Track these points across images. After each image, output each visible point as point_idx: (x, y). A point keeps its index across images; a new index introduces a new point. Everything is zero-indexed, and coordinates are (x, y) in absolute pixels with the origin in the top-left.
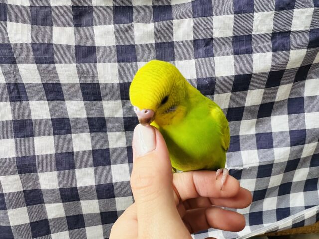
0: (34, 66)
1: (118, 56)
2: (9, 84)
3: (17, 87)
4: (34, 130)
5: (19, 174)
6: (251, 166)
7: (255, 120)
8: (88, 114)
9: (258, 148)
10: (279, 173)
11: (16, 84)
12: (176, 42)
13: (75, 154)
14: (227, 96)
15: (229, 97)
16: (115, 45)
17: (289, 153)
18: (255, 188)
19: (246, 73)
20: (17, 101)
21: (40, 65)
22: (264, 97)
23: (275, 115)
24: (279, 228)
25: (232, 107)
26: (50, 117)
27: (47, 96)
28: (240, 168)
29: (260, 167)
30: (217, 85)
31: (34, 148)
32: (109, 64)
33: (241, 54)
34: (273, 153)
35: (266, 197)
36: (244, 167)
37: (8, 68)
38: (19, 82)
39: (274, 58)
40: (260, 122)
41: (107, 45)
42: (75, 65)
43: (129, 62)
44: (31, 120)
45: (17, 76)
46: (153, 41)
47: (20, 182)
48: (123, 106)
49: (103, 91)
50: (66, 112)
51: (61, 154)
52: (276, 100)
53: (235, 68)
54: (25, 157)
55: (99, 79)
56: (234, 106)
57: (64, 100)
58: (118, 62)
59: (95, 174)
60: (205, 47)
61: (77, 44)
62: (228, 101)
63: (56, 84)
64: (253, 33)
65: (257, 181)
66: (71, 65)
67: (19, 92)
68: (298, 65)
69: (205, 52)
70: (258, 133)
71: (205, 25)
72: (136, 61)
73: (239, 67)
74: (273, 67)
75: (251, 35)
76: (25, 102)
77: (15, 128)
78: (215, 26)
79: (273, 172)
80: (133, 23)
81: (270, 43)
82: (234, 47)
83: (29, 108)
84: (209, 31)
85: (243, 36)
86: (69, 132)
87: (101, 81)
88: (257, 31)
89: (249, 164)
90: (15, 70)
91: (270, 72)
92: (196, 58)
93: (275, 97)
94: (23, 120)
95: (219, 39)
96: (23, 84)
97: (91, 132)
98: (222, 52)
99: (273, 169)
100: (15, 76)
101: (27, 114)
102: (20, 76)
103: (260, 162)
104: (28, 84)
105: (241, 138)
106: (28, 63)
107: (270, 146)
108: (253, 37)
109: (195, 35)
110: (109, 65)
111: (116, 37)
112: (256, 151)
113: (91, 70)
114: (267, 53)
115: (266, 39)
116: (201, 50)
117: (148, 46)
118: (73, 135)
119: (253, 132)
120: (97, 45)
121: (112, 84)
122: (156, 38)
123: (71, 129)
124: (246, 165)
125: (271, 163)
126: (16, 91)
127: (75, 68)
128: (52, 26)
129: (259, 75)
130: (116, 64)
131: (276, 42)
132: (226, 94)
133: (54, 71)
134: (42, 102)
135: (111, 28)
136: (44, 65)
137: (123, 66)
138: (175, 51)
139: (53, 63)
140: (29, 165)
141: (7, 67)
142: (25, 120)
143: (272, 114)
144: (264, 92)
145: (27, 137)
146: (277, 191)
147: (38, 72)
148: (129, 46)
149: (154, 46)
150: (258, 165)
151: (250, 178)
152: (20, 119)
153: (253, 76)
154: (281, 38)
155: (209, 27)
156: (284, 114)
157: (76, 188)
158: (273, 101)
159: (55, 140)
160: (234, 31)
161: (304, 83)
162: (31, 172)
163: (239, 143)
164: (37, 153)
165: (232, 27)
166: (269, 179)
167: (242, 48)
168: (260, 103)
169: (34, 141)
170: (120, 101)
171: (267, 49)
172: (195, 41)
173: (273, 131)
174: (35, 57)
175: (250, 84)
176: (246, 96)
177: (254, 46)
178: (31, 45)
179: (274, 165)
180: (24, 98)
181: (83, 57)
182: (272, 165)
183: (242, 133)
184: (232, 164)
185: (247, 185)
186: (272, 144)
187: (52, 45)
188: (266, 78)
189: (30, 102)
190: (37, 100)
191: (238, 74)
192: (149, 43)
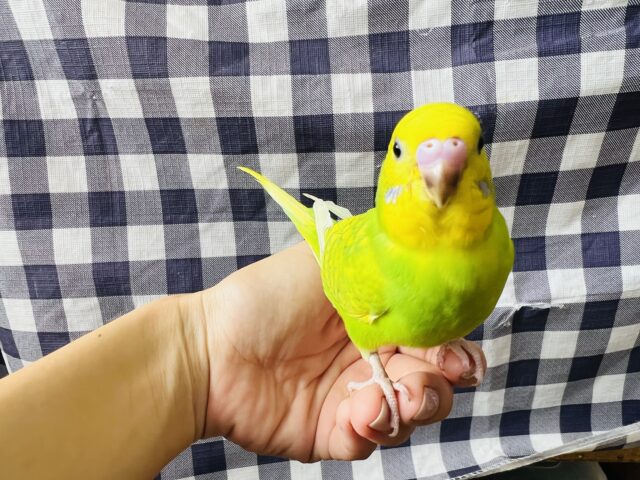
0: (129, 84)
1: (293, 62)
2: (83, 121)
3: (98, 125)
4: (128, 213)
5: (98, 295)
6: (568, 301)
7: (582, 204)
8: (230, 183)
9: (586, 266)
10: (631, 323)
11: (96, 121)
12: (414, 32)
13: (203, 263)
14: (521, 147)
15: (525, 151)
16: (287, 39)
18: (577, 352)
19: (565, 95)
20: (97, 154)
21: (140, 81)
22: (605, 151)
23: (626, 193)
24: (628, 441)
25: (530, 172)
26: (157, 188)
27: (153, 145)
28: (546, 306)
29: (589, 305)
30: (500, 122)
31: (127, 246)
32: (275, 77)
33: (554, 54)
34: (619, 277)
35: (602, 374)
36: (554, 304)
37: (82, 90)
38: (103, 116)
39: (630, 62)
40: (592, 208)
41: (272, 40)
42: (207, 78)
43: (315, 74)
44: (122, 193)
45: (98, 103)
46: (365, 31)
47: (99, 312)
48: (300, 166)
49: (261, 133)
50: (189, 178)
51: (177, 260)
52: (631, 159)
53: (540, 83)
54: (110, 263)
55: (253, 108)
56: (536, 171)
57: (185, 152)
58: (293, 73)
60: (474, 40)
61: (213, 39)
62: (522, 159)
63: (171, 119)
64: (584, 9)
65: (580, 337)
66: (200, 78)
67: (100, 137)
69: (476, 52)
70: (587, 231)
72: (328, 72)
73: (549, 84)
74: (626, 82)
75: (579, 13)
76: (111, 157)
77: (92, 206)
79: (617, 319)
81: (623, 29)
82: (538, 38)
83: (120, 168)
84: (485, 5)
85: (561, 15)
86: (193, 218)
87: (257, 113)
88: (593, 3)
89: (563, 298)
90: (94, 93)
91: (619, 95)
92: (454, 65)
93: (629, 153)
94: (107, 193)
95: (506, 22)
96: (109, 120)
97: (235, 219)
98: (513, 52)
99: (619, 312)
100: (94, 104)
101: (114, 180)
102: (104, 104)
103: (588, 295)
104: (118, 120)
105: (547, 242)
106: (119, 76)
107: (614, 261)
108: (583, 17)
109: (454, 15)
110: (274, 79)
111: (291, 24)
112: (581, 270)
113: (238, 90)
114: (614, 53)
115: (614, 20)
116: (466, 47)
117: (356, 41)
118: (201, 226)
119: (576, 228)
120: (251, 40)
121: (279, 118)
122: (371, 24)
123: (197, 213)
124: (557, 298)
125: (615, 298)
126: (96, 134)
127: (208, 87)
129: (593, 100)
130: (288, 78)
131: (636, 26)
132: (518, 143)
133: (166, 93)
134: (143, 156)
135: (281, 5)
136: (148, 81)
137: (303, 82)
138: (411, 50)
139: (166, 76)
140: (117, 279)
141: (80, 86)
142: (112, 193)
143: (621, 190)
144: (605, 139)
145: (114, 224)
146: (625, 362)
147: (136, 95)
148: (315, 41)
149: (367, 40)
150: (584, 300)
151: (564, 329)
152: (102, 190)
153: (580, 102)
158: (624, 161)
159: (166, 234)
160: (540, 4)
162: (119, 293)
163: (544, 252)
164: (132, 258)
166: (609, 333)
167: (557, 42)
168: (593, 165)
169: (126, 233)
170: (295, 155)
171: (613, 42)
172: (454, 28)
173: (623, 228)
174: (132, 65)
175: (574, 122)
176: (562, 149)
177: (585, 36)
178: (124, 41)
179: (621, 304)
180: (110, 148)
181: (223, 64)
182: (616, 302)
183: (551, 231)
184: (526, 296)
185: (558, 345)
186: (619, 256)
187: (165, 39)
188: (609, 108)
189: (121, 157)
190: (134, 153)
191: (547, 98)
192: (356, 34)
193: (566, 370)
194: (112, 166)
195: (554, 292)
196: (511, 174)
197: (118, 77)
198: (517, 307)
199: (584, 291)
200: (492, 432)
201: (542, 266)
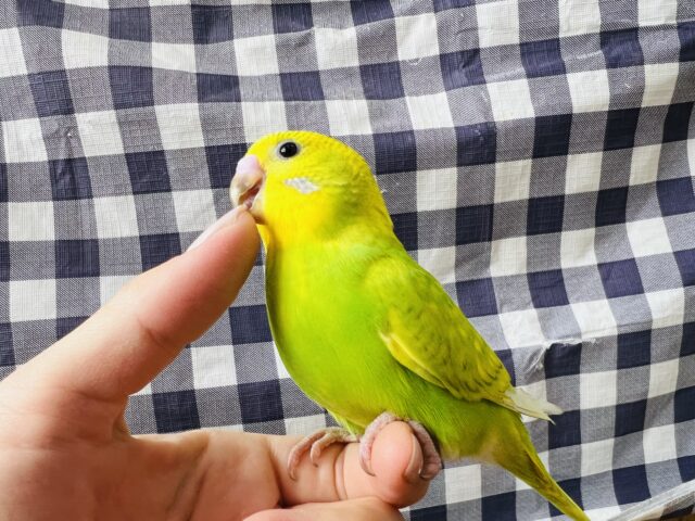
0: (109, 116)
1: (285, 91)
2: (53, 163)
3: (71, 167)
6: (599, 335)
7: (592, 231)
9: (610, 296)
10: (670, 357)
11: (69, 162)
12: (404, 62)
14: (524, 167)
16: (277, 72)
17: (682, 302)
18: (619, 398)
19: (559, 112)
20: (67, 199)
21: (122, 112)
22: (605, 173)
23: (633, 219)
25: (536, 196)
26: (136, 233)
27: (133, 184)
28: (576, 341)
29: (622, 338)
30: (501, 141)
32: (268, 103)
33: (542, 75)
34: (645, 304)
35: (650, 426)
36: (585, 338)
37: (56, 127)
38: (76, 156)
39: (613, 81)
40: (603, 236)
41: (262, 73)
42: (196, 105)
43: (309, 100)
44: (95, 242)
45: (73, 141)
46: (355, 63)
50: (173, 220)
52: (632, 182)
53: (533, 103)
54: (78, 318)
55: (246, 134)
56: (542, 195)
57: (169, 190)
58: (286, 100)
59: (237, 360)
60: (464, 67)
61: (201, 71)
62: (527, 181)
63: (155, 153)
64: (561, 35)
65: (619, 378)
66: (189, 105)
67: (73, 179)
68: (666, 100)
69: (466, 76)
70: (602, 261)
71: (460, 23)
72: (322, 99)
73: (542, 102)
74: (614, 99)
75: (558, 40)
76: (84, 202)
77: (59, 255)
78: (480, 24)
79: (653, 353)
80: (315, 28)
81: (600, 52)
83: (93, 213)
84: (470, 35)
85: (542, 42)
87: (250, 138)
88: (569, 30)
89: (594, 331)
90: (69, 129)
91: (609, 112)
92: (448, 89)
93: (628, 175)
94: (77, 241)
95: (492, 50)
96: (83, 159)
98: (502, 75)
99: (653, 345)
100: (68, 142)
101: (87, 227)
102: (79, 140)
103: (619, 326)
104: (94, 159)
105: (565, 275)
106: (99, 108)
107: (637, 289)
108: (562, 43)
109: (441, 45)
110: (267, 105)
111: (280, 58)
112: (605, 301)
113: (229, 116)
114: (596, 72)
115: (590, 45)
116: (456, 74)
117: (346, 73)
119: (591, 259)
120: (240, 73)
122: (362, 56)
124: (586, 333)
125: (646, 328)
126: (68, 177)
127: (197, 113)
128: (150, 40)
129: (588, 118)
130: (282, 104)
131: (611, 49)
132: (521, 162)
133: (152, 123)
134: (122, 198)
135: (269, 40)
136: (130, 111)
137: (297, 108)
138: (404, 79)
139: (151, 103)
141: (54, 122)
142: (83, 241)
143: (628, 217)
144: (604, 160)
145: (84, 275)
146: (671, 409)
147: (117, 128)
148: (308, 73)
149: (358, 71)
150: (615, 332)
151: (602, 369)
152: (72, 238)
153: (574, 120)
154: (622, 43)
155: (469, 26)
156: (655, 216)
157: (193, 391)
158: (624, 185)
160: (521, 32)
161: (685, 147)
163: (563, 286)
165: (516, 23)
166: (648, 372)
167: (542, 66)
168: (596, 188)
169: (98, 284)
171: (594, 63)
172: (443, 57)
173: (637, 254)
174: (114, 95)
175: (571, 141)
176: (564, 170)
177: (566, 58)
178: (106, 70)
179: (653, 335)
180: (84, 192)
181: (212, 92)
182: (649, 332)
183: (566, 263)
184: (554, 333)
185: (598, 390)
186: (640, 283)
187: (151, 69)
188: (602, 126)
189: (96, 200)
190: (112, 195)
191: (543, 115)
192: (347, 66)
193: (611, 421)
194: (85, 211)
195: (582, 325)
196: (518, 198)
197: (98, 110)
198: (547, 345)
199: (614, 323)
200: (541, 512)
201: (564, 301)
